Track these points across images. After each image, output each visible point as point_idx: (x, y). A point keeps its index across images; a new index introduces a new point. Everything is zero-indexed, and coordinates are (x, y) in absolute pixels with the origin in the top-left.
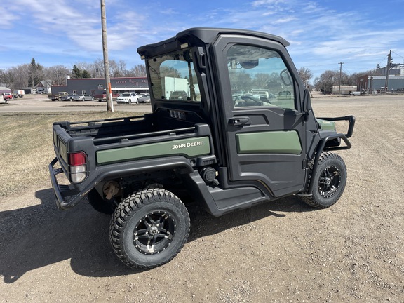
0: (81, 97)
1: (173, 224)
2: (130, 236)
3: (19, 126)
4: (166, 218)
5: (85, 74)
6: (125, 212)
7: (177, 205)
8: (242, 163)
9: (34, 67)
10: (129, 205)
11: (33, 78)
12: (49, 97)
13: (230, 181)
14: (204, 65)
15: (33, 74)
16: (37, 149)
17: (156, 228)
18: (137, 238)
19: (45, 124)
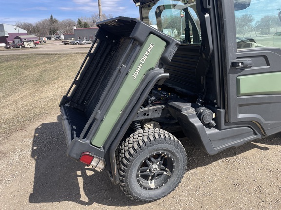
0: (84, 42)
1: (172, 163)
2: (133, 175)
3: (44, 63)
4: (165, 157)
5: (86, 25)
6: (130, 153)
7: (177, 147)
8: (240, 106)
9: (53, 21)
10: (133, 147)
11: (52, 29)
12: (63, 42)
13: (227, 123)
14: (209, 5)
15: (52, 27)
16: (56, 81)
17: (157, 166)
18: (140, 175)
19: (60, 62)
